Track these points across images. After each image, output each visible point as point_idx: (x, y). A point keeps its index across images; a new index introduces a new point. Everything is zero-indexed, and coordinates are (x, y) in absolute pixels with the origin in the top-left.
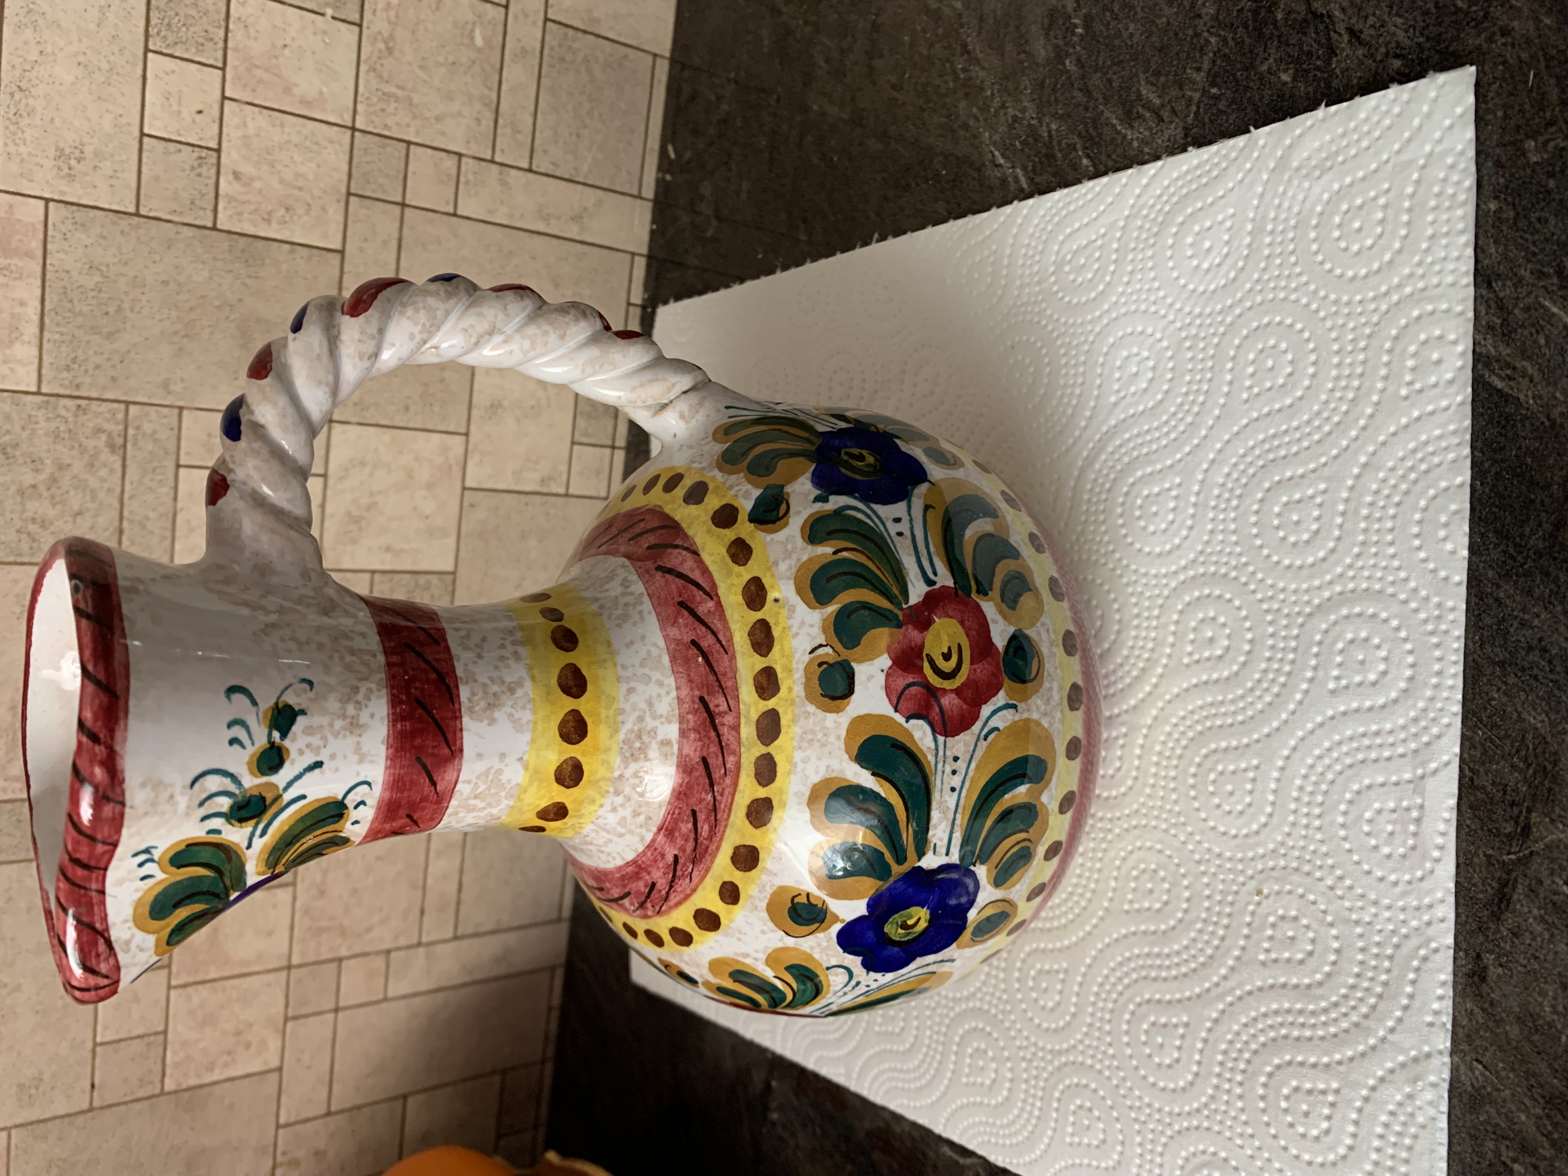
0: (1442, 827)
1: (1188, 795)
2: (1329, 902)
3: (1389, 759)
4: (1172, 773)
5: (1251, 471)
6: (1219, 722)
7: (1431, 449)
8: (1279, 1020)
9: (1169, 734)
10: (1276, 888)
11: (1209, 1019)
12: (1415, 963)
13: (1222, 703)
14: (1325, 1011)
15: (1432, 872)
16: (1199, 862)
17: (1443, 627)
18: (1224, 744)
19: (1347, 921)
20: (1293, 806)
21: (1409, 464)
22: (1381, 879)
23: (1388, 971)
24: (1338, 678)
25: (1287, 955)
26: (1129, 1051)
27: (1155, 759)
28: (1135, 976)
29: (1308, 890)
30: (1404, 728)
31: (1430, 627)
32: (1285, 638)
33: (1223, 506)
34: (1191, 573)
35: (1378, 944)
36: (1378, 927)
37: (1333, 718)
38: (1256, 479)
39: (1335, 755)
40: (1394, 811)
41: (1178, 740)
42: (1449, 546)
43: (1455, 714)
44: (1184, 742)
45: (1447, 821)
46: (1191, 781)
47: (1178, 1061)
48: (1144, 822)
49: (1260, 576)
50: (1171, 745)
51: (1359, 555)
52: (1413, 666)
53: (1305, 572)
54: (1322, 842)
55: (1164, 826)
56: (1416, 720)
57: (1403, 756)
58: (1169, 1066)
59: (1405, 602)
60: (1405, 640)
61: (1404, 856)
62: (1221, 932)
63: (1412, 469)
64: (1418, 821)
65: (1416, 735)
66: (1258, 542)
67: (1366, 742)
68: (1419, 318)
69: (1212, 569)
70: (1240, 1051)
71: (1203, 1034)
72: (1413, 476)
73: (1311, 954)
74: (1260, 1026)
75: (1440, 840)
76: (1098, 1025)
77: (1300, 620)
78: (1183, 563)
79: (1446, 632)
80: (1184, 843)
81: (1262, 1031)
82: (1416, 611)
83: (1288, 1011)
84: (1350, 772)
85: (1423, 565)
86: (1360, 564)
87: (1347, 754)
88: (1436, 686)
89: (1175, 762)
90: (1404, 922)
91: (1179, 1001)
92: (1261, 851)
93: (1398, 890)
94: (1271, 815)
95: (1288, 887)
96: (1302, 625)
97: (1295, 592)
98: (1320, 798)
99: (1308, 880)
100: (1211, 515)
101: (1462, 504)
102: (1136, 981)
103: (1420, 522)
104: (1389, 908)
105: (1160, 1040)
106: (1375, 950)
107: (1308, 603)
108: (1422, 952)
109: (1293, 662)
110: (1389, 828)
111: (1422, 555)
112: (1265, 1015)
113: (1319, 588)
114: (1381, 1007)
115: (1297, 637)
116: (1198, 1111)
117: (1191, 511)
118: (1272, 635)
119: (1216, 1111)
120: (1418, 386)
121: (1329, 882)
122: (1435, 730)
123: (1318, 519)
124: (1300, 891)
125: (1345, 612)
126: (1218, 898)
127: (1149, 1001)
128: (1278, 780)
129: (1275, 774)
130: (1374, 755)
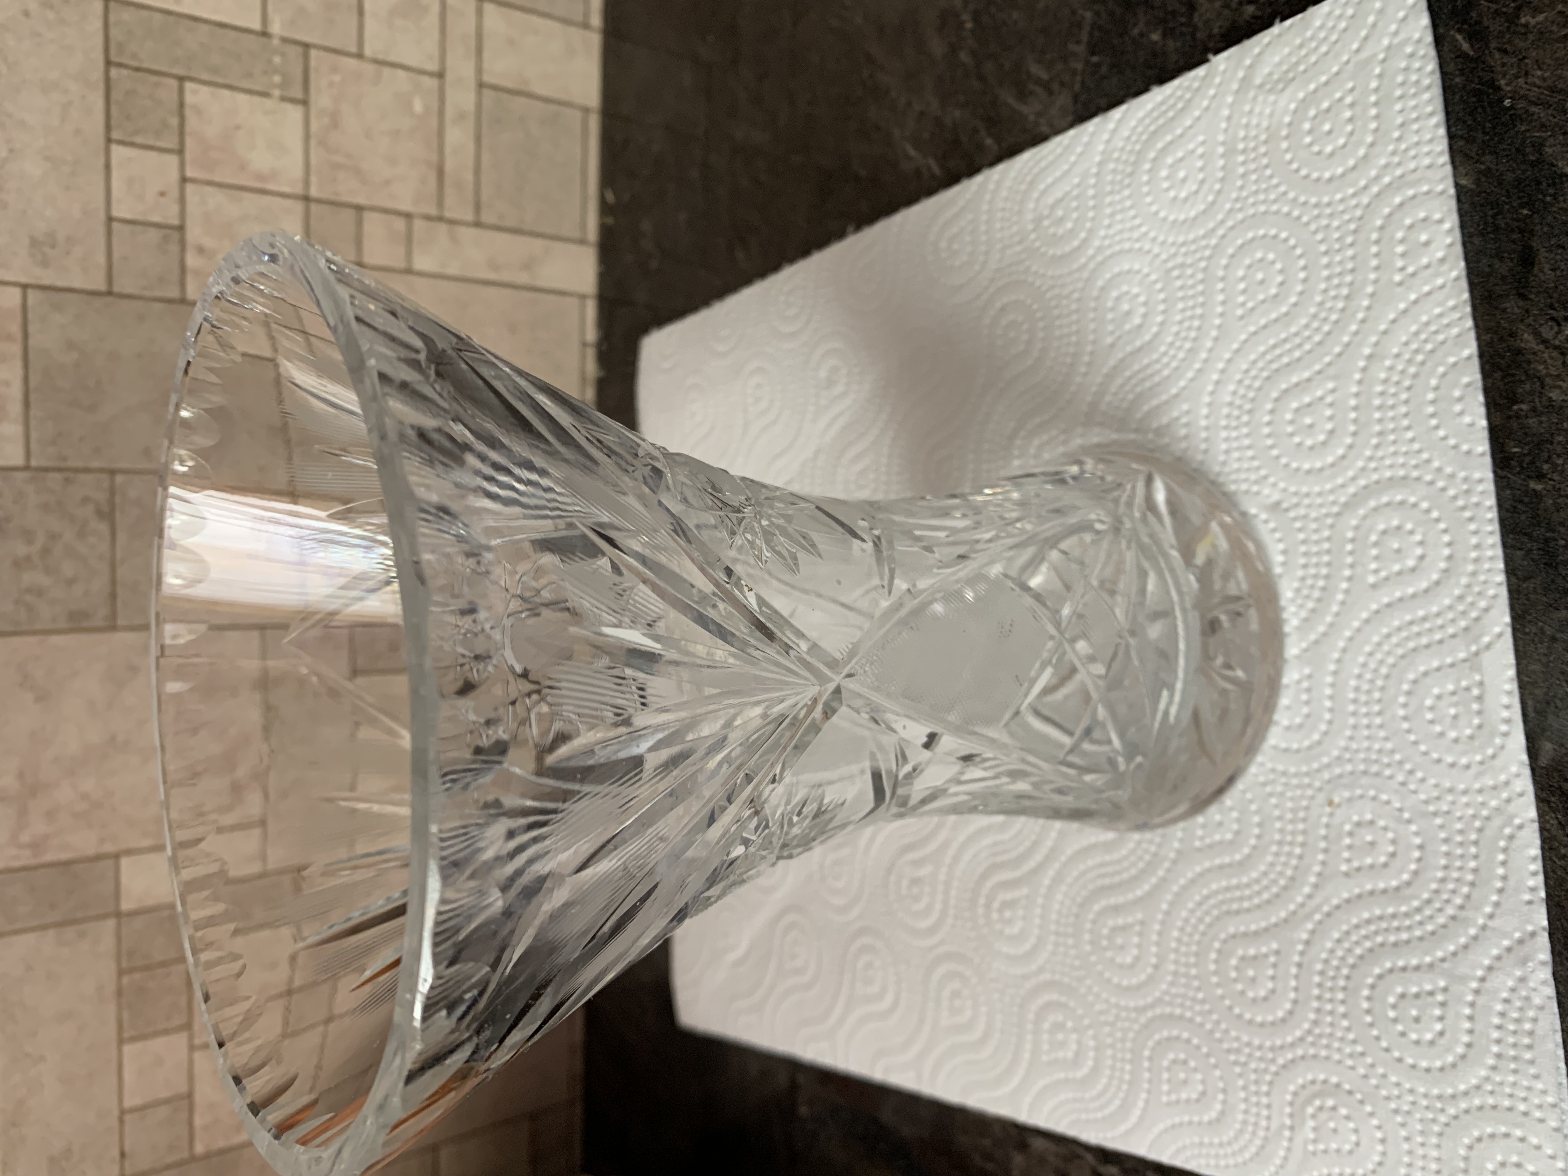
0: (1505, 700)
2: (1403, 799)
3: (1441, 642)
5: (1257, 384)
7: (1433, 328)
8: (1373, 928)
10: (1347, 795)
11: (1300, 942)
12: (1502, 844)
14: (1418, 910)
15: (1502, 747)
17: (1475, 499)
19: (1425, 815)
20: (1351, 708)
21: (1414, 346)
22: (1453, 765)
23: (1476, 857)
24: (1376, 571)
25: (1369, 861)
26: (1220, 992)
28: (1215, 912)
29: (1379, 790)
30: (1450, 608)
31: (1461, 503)
32: (1316, 542)
33: (1234, 424)
35: (1461, 832)
36: (1458, 814)
37: (1377, 612)
38: (1263, 391)
39: (1386, 648)
40: (1453, 693)
42: (1467, 419)
43: (1500, 584)
45: (1509, 693)
47: (1273, 991)
49: (1282, 485)
51: (1377, 447)
52: (1449, 544)
53: (1327, 473)
54: (1386, 739)
56: (1461, 598)
57: (1454, 636)
58: (1265, 999)
59: (1432, 483)
60: (1438, 520)
61: (1471, 738)
62: (1298, 851)
63: (1417, 351)
64: (1479, 698)
65: (1464, 613)
66: (1275, 452)
67: (1415, 629)
68: (1401, 205)
70: (1338, 968)
71: (1296, 959)
72: (1420, 358)
73: (1393, 855)
74: (1354, 938)
75: (1505, 714)
76: (1184, 971)
77: (1329, 521)
79: (1477, 505)
81: (1357, 943)
82: (1444, 489)
83: (1381, 918)
84: (1402, 663)
85: (1444, 443)
86: (1380, 453)
87: (1397, 645)
88: (1477, 560)
90: (1483, 804)
91: (1266, 929)
92: (1325, 760)
93: (1472, 771)
94: (1330, 722)
95: (1359, 792)
96: (1332, 526)
97: (1319, 494)
98: (1377, 695)
99: (1377, 781)
100: (1222, 435)
101: (1472, 375)
102: (1218, 918)
103: (1433, 402)
104: (1465, 792)
105: (1251, 973)
106: (1459, 838)
107: (1334, 503)
108: (1507, 831)
109: (1329, 564)
110: (1452, 711)
111: (1441, 433)
112: (1357, 927)
113: (1343, 486)
114: (1475, 895)
115: (1329, 538)
116: (1302, 1039)
117: (1202, 436)
118: (1304, 542)
119: (1320, 1036)
120: (1411, 270)
121: (1400, 778)
122: (1483, 604)
123: (1331, 418)
124: (1372, 793)
125: (1372, 503)
126: (1289, 816)
127: (1234, 936)
128: (1333, 685)
129: (1329, 679)
130: (1424, 640)
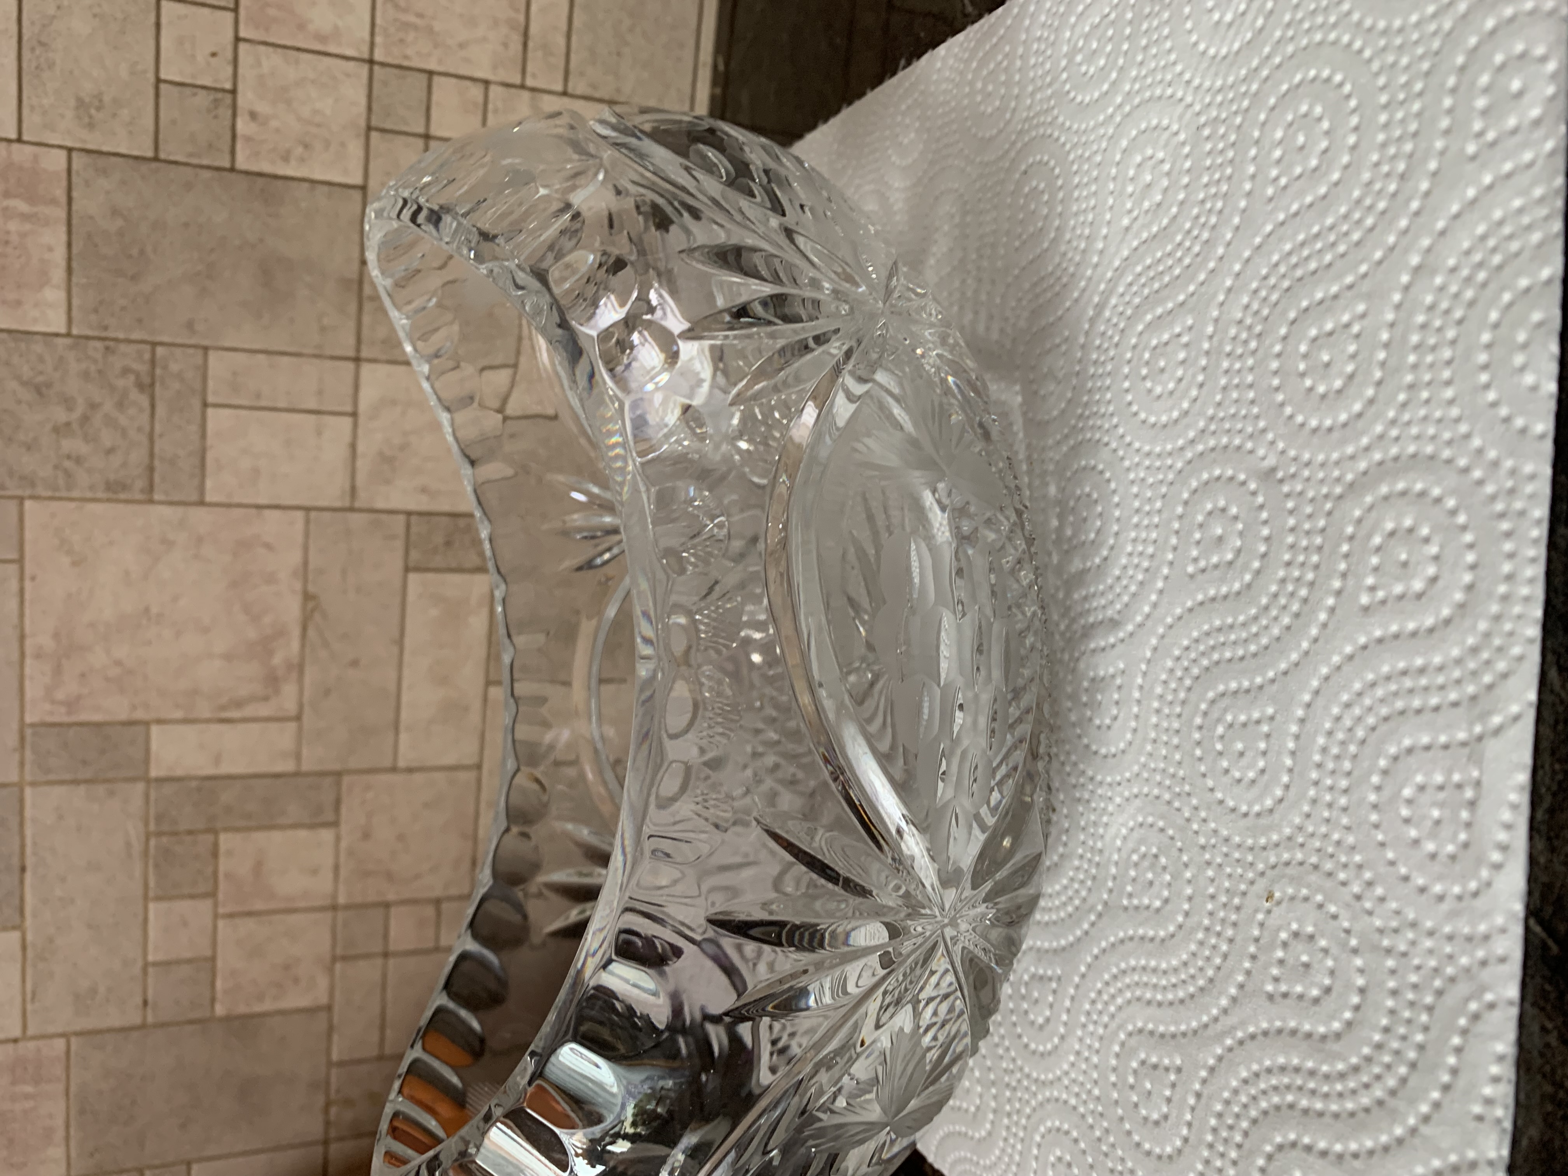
0: (1507, 816)
1: (1193, 755)
2: (1353, 918)
3: (1437, 709)
4: (1176, 725)
5: (1274, 298)
6: (1228, 655)
7: (1507, 230)
8: (1286, 1080)
9: (1172, 671)
10: (1290, 891)
11: (1204, 1066)
12: (1462, 1022)
13: (1231, 627)
14: (1342, 1076)
15: (1489, 884)
16: (1203, 848)
17: (1519, 505)
18: (1233, 685)
19: (1375, 948)
20: (1314, 775)
21: (1478, 258)
22: (1422, 890)
23: (1426, 1028)
24: (1373, 589)
25: (1299, 989)
26: (1115, 1095)
27: (1156, 704)
28: (1128, 995)
29: (1329, 898)
30: (1458, 662)
31: (1499, 507)
32: (1308, 533)
33: (1239, 351)
34: (1200, 448)
35: (1415, 987)
36: (1416, 961)
37: (1365, 647)
38: (1280, 307)
39: (1367, 702)
40: (1441, 788)
41: (1181, 679)
42: (1529, 379)
43: (1531, 641)
44: (1188, 682)
45: (1514, 807)
46: (1197, 736)
47: (1166, 1117)
48: (1146, 790)
49: (1281, 445)
50: (1173, 685)
51: (1404, 405)
52: (1473, 567)
53: (1336, 435)
54: (1348, 828)
55: (1167, 796)
56: (1475, 650)
57: (1455, 704)
58: (1157, 1123)
59: (1466, 470)
60: (1464, 528)
61: (1453, 858)
62: (1224, 947)
63: (1480, 265)
64: (1472, 804)
65: (1474, 673)
66: (1280, 397)
67: (1408, 683)
68: (1493, 32)
69: (1225, 440)
70: (1238, 1117)
71: (1197, 1086)
72: (1482, 276)
73: (1328, 990)
74: (1263, 1086)
75: (1502, 836)
76: (1086, 1054)
77: (1328, 506)
78: (1191, 434)
79: (1522, 513)
80: (1188, 820)
81: (1264, 1092)
82: (1480, 483)
83: (1297, 1070)
84: (1384, 728)
85: (1493, 412)
86: (1406, 417)
87: (1382, 701)
88: (1505, 598)
89: (1178, 710)
90: (1450, 957)
91: (1174, 1036)
92: (1275, 837)
93: (1445, 907)
94: (1287, 787)
95: (1304, 892)
96: (1329, 513)
97: (1323, 465)
98: (1347, 765)
99: (1328, 884)
100: (1225, 364)
101: (1548, 311)
102: (1129, 1002)
103: (1488, 347)
104: (1431, 933)
105: (1148, 1086)
106: (1410, 996)
107: (1338, 480)
108: (1473, 1006)
109: (1317, 567)
110: (1436, 813)
111: (1492, 396)
112: (1269, 1071)
113: (1352, 458)
114: (1414, 1081)
115: (1323, 530)
117: (1203, 362)
118: (1292, 530)
120: (1490, 136)
121: (1356, 889)
122: (1501, 666)
123: (1353, 357)
124: (1319, 898)
125: (1384, 489)
126: (1224, 899)
127: (1141, 1031)
128: (1297, 737)
129: (1294, 729)
130: (1417, 703)
